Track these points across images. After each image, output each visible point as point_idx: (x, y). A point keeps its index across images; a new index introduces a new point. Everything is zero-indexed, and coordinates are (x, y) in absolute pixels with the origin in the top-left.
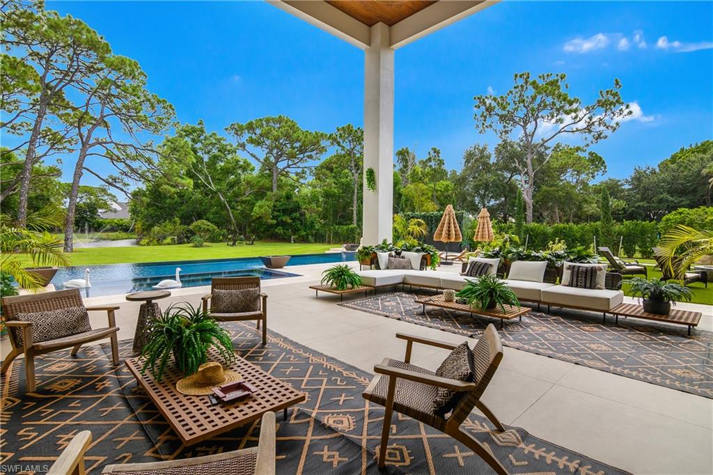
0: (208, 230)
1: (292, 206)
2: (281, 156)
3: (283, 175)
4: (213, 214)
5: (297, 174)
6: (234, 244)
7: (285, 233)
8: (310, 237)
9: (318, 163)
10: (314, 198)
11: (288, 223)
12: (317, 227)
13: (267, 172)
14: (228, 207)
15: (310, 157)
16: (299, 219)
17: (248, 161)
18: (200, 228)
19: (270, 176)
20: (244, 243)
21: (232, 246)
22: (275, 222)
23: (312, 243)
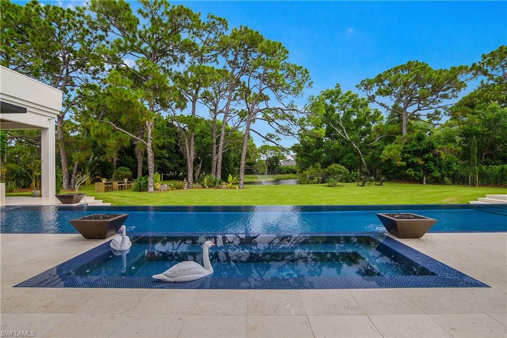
0: (340, 172)
1: (424, 146)
2: (410, 101)
3: (413, 119)
4: (348, 159)
5: (429, 116)
6: (363, 185)
7: (416, 174)
8: (446, 179)
9: (455, 101)
10: (450, 139)
11: (419, 165)
12: (455, 168)
13: (397, 118)
14: (360, 153)
15: (445, 96)
16: (432, 160)
17: (379, 110)
18: (334, 171)
19: (400, 121)
20: (373, 183)
21: (361, 186)
22: (404, 163)
23: (449, 185)
